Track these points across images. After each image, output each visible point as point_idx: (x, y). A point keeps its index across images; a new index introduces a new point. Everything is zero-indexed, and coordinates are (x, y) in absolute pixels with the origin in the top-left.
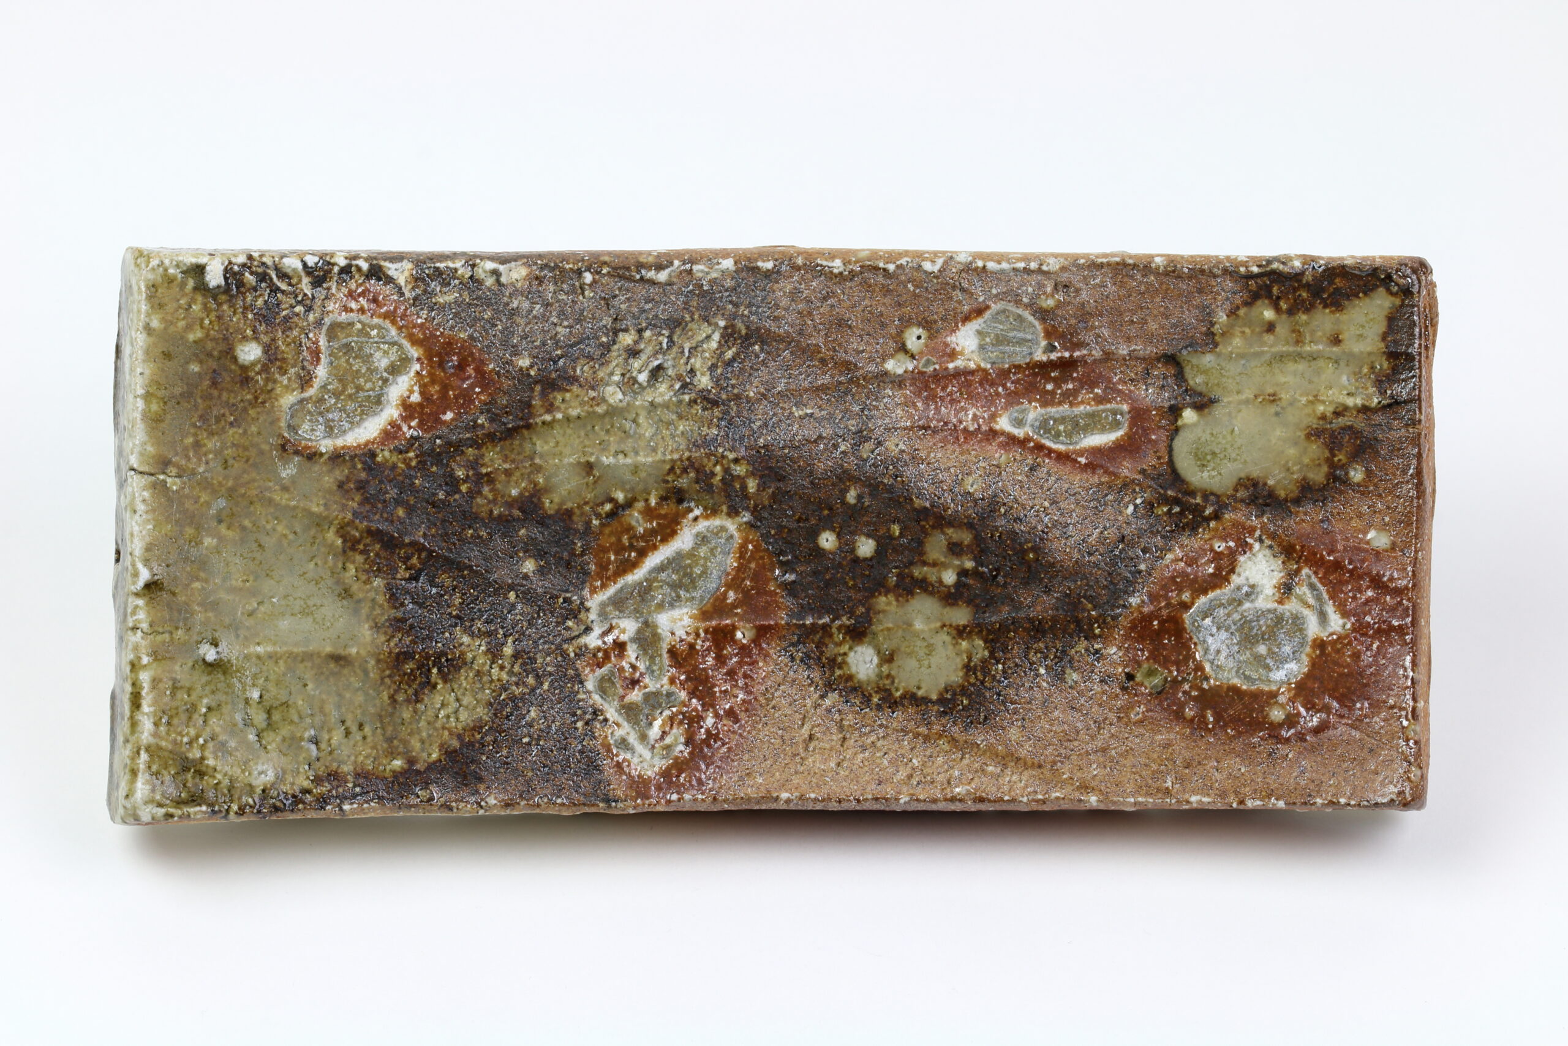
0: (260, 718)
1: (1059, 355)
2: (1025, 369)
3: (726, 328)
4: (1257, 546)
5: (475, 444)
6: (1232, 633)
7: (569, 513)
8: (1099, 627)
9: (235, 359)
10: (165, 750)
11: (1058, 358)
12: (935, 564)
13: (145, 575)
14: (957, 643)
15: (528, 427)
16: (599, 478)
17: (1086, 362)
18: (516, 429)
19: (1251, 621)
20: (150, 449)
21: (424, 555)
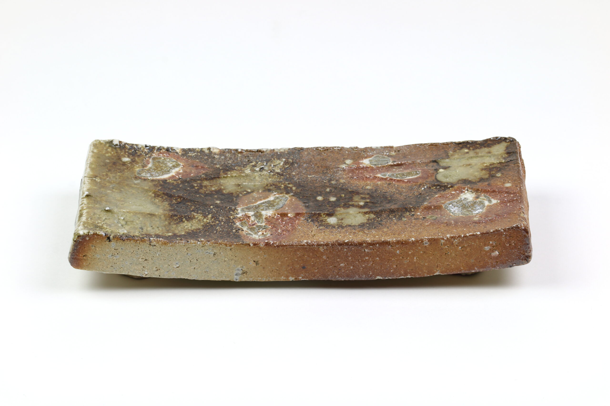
0: (123, 223)
1: (397, 163)
2: (386, 167)
3: (285, 161)
4: (466, 192)
5: (201, 180)
6: (459, 207)
7: (232, 194)
8: (413, 209)
9: (121, 161)
10: (90, 223)
11: (397, 164)
12: (356, 201)
13: (87, 193)
14: (365, 215)
15: (219, 178)
16: (242, 187)
17: (406, 164)
18: (215, 178)
19: (465, 204)
20: (91, 173)
21: (182, 199)
